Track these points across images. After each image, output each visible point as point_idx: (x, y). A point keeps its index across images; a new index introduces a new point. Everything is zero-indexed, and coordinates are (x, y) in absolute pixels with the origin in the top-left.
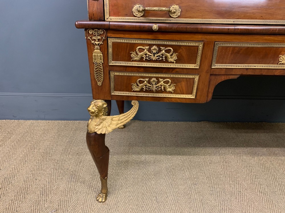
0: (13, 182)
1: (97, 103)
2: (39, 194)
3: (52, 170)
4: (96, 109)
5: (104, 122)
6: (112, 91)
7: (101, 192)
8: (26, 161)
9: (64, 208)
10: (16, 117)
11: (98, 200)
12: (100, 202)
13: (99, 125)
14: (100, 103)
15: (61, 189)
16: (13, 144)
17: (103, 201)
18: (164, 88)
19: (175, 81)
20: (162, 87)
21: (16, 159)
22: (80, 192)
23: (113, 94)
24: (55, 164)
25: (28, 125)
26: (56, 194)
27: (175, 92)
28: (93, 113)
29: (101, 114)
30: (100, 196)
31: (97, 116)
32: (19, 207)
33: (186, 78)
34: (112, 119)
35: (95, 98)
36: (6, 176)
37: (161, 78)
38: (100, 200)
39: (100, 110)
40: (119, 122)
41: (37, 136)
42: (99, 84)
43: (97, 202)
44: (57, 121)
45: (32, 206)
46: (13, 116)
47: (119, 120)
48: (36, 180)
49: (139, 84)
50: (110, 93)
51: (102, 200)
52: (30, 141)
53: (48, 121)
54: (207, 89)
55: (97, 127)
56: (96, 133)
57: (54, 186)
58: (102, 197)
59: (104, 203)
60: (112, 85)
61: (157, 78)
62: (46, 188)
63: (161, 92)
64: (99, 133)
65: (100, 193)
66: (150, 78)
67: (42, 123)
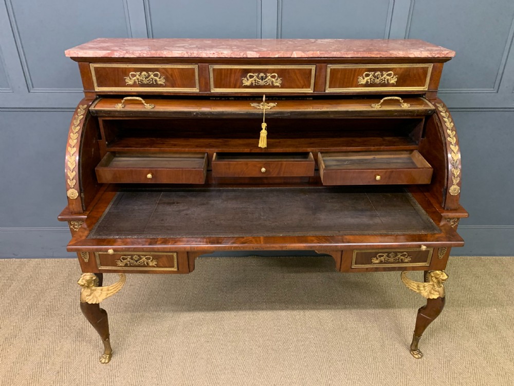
0: (14, 342)
1: (85, 277)
2: (42, 355)
3: (57, 327)
4: (85, 282)
5: (95, 292)
6: (98, 266)
7: (105, 353)
8: (28, 317)
9: (66, 371)
10: (17, 255)
11: (101, 361)
12: (103, 363)
13: (90, 295)
14: (88, 276)
15: (65, 349)
16: (14, 294)
17: (107, 361)
18: (147, 263)
19: (156, 258)
20: (145, 262)
21: (17, 315)
22: (85, 353)
23: (100, 268)
24: (61, 320)
25: (32, 266)
26: (59, 356)
27: (158, 266)
28: (82, 286)
29: (91, 285)
30: (103, 357)
31: (88, 287)
32: (21, 369)
33: (166, 256)
34: (102, 290)
35: (84, 271)
36: (6, 335)
37: (142, 255)
38: (103, 361)
39: (89, 282)
40: (109, 292)
41: (43, 283)
42: (86, 260)
43: (100, 363)
44: (69, 259)
45: (34, 368)
46: (14, 254)
47: (108, 290)
48: (39, 339)
49: (123, 261)
50: (97, 268)
51: (105, 361)
52: (34, 290)
53: (57, 260)
54: (187, 263)
55: (88, 297)
56: (87, 303)
57: (58, 347)
58: (105, 358)
59: (107, 364)
60: (98, 262)
61: (139, 256)
62: (49, 349)
63: (144, 266)
64: (90, 303)
65: (103, 354)
66: (132, 256)
67: (50, 262)
